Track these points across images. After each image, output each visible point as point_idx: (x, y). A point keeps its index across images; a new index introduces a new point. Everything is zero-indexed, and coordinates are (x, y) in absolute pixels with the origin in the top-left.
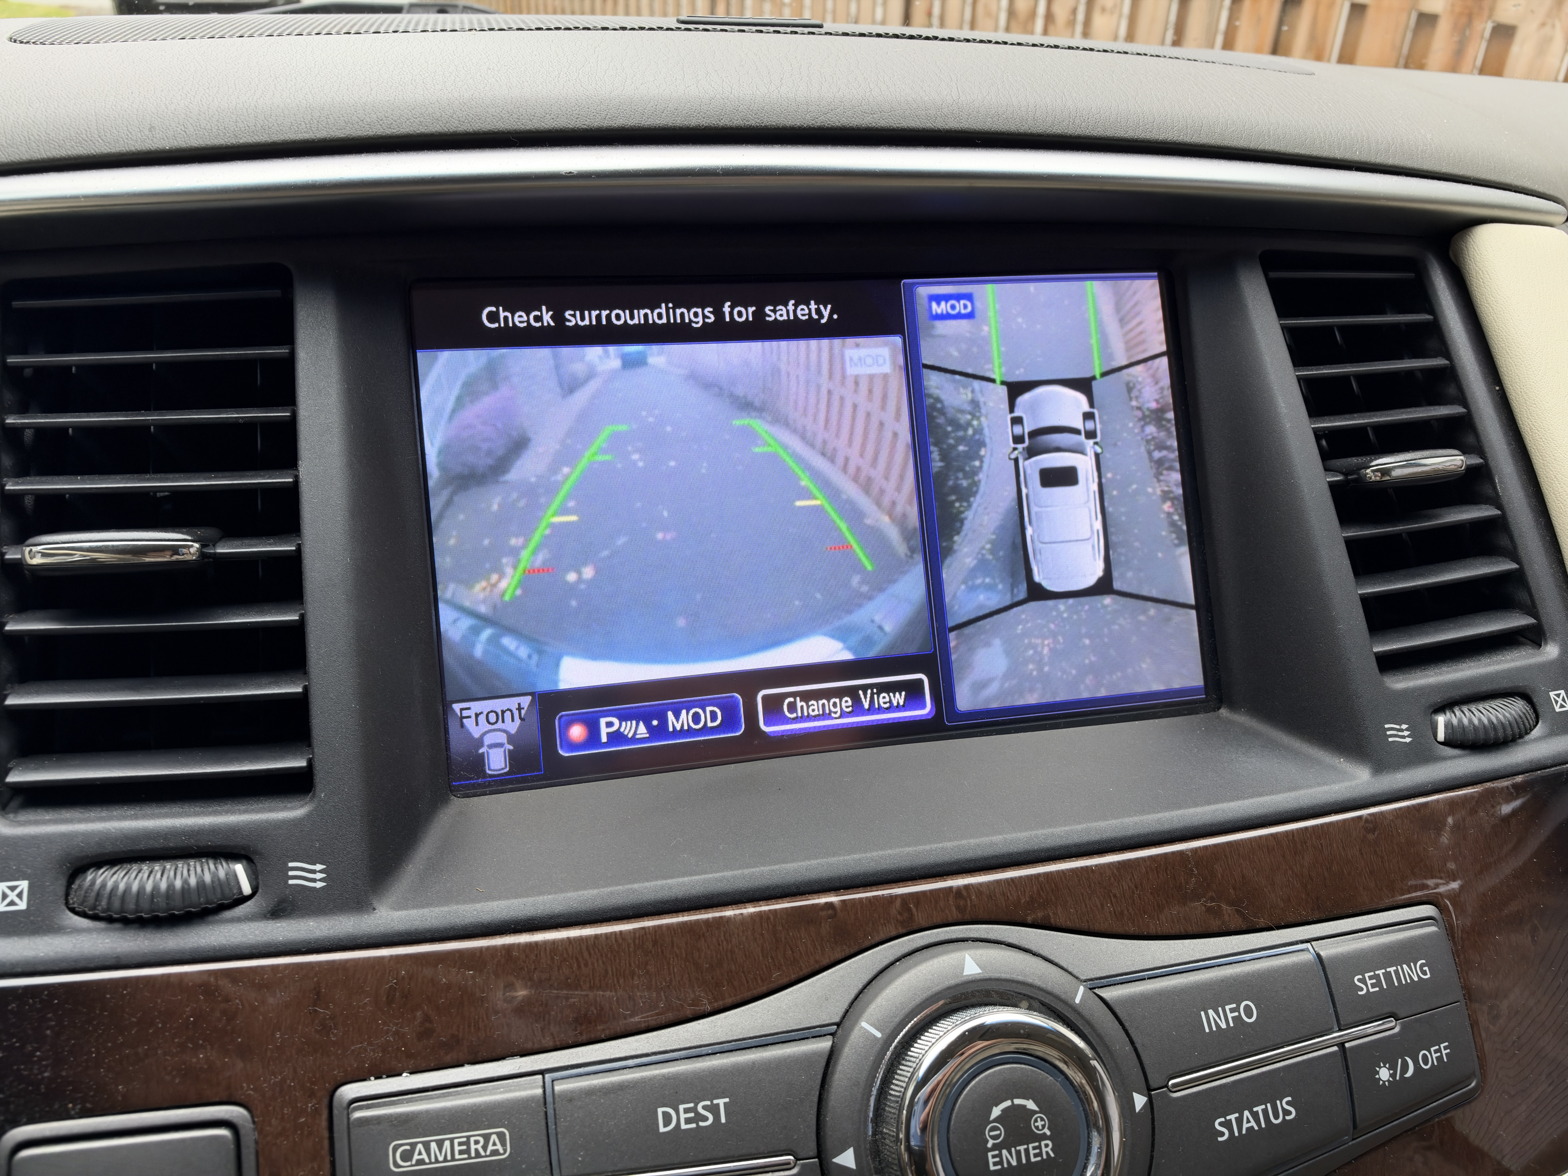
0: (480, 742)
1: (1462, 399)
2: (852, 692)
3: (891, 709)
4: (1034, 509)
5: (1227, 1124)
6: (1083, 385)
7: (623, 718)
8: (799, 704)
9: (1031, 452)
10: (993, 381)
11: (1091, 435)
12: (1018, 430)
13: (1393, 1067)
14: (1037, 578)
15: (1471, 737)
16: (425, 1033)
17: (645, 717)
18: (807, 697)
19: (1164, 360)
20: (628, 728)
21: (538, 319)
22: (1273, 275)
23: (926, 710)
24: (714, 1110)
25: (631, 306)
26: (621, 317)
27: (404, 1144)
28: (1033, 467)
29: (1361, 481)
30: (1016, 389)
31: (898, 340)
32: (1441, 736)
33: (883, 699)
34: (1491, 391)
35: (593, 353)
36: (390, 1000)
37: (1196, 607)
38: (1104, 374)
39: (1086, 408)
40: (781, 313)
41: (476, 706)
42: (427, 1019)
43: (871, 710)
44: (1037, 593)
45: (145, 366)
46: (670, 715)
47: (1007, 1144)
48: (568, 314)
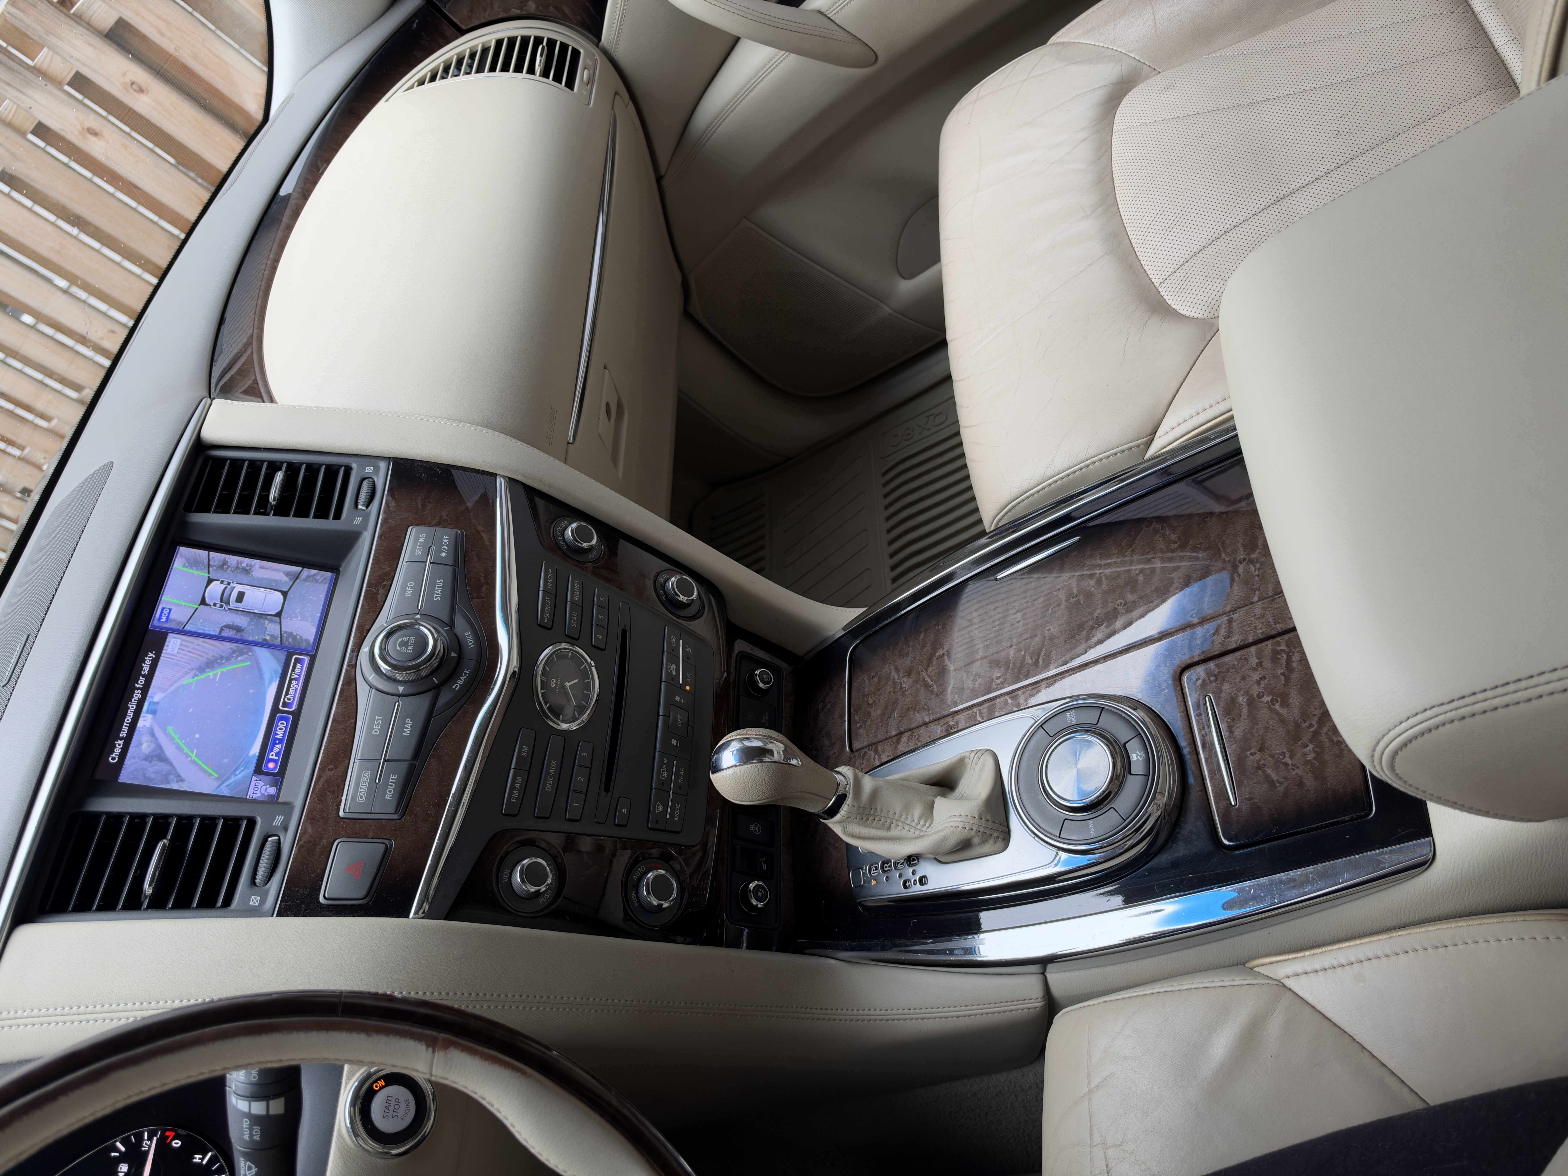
0: (263, 794)
1: (263, 461)
2: (291, 680)
3: (301, 670)
4: (249, 608)
5: (436, 597)
6: (210, 581)
7: (272, 751)
8: (289, 697)
9: (228, 603)
10: (197, 609)
11: (229, 584)
12: (218, 605)
13: (443, 552)
14: (274, 613)
15: (367, 500)
16: (333, 792)
17: (274, 744)
18: (287, 694)
19: (211, 553)
20: (276, 750)
21: (119, 745)
22: (193, 509)
23: (307, 659)
24: (378, 720)
25: (125, 715)
26: (128, 719)
27: (358, 797)
28: (233, 604)
29: (275, 506)
30: (203, 602)
31: (170, 635)
32: (365, 508)
33: (297, 671)
34: (263, 452)
35: (141, 723)
36: (321, 800)
37: (303, 567)
38: (209, 573)
39: (219, 582)
40: (146, 669)
41: (250, 793)
42: (329, 791)
43: (300, 676)
44: (279, 615)
45: (86, 876)
46: (276, 737)
47: (407, 647)
48: (121, 735)
